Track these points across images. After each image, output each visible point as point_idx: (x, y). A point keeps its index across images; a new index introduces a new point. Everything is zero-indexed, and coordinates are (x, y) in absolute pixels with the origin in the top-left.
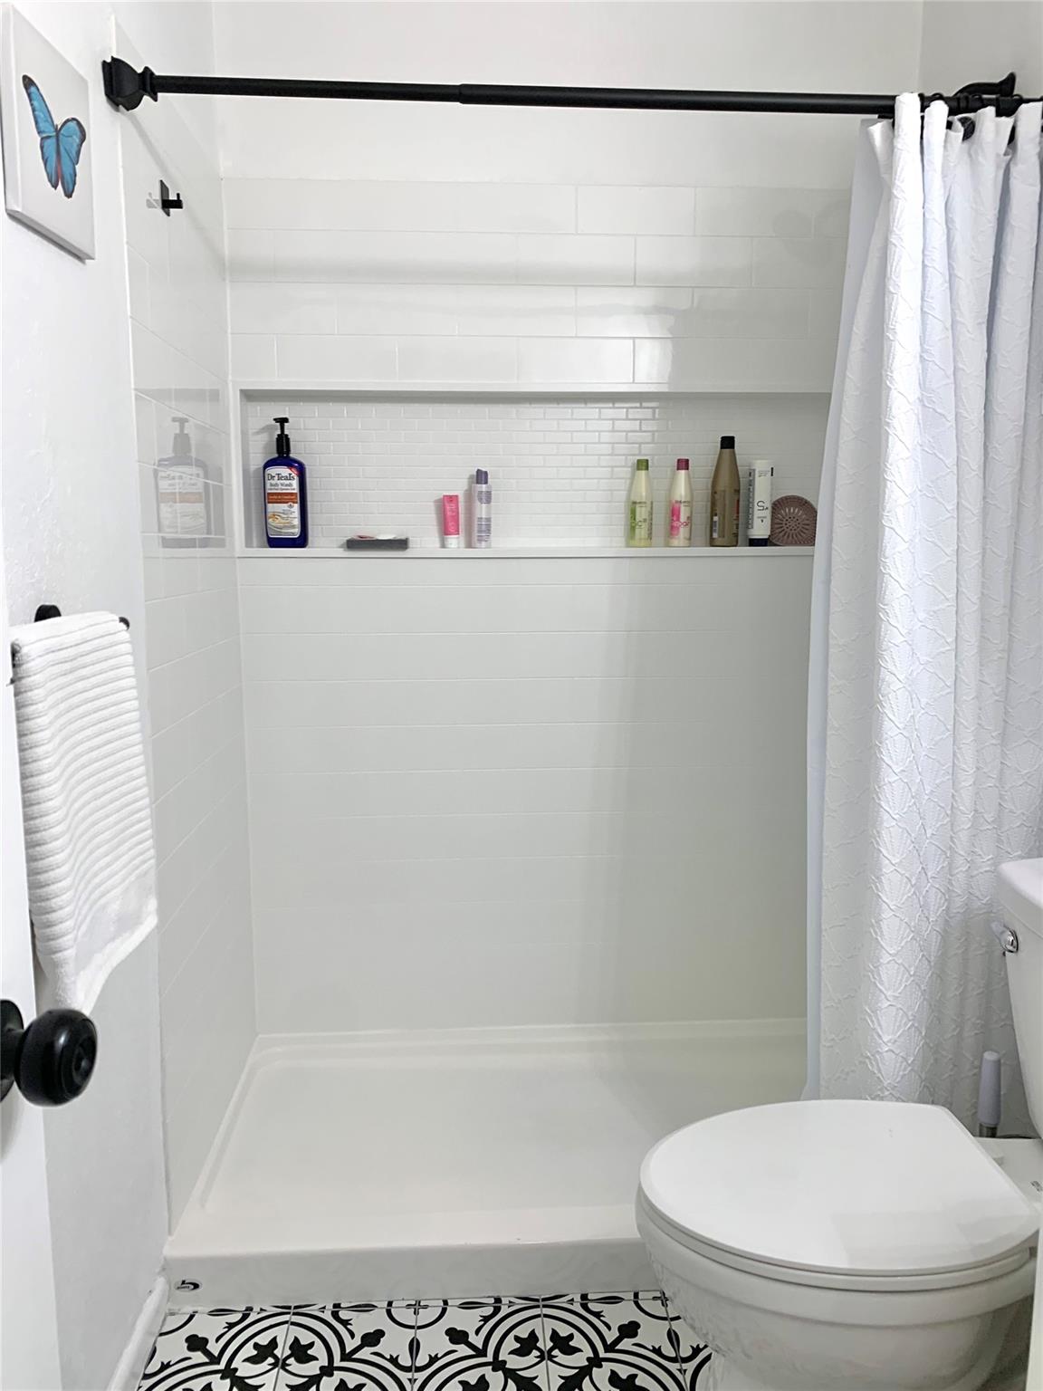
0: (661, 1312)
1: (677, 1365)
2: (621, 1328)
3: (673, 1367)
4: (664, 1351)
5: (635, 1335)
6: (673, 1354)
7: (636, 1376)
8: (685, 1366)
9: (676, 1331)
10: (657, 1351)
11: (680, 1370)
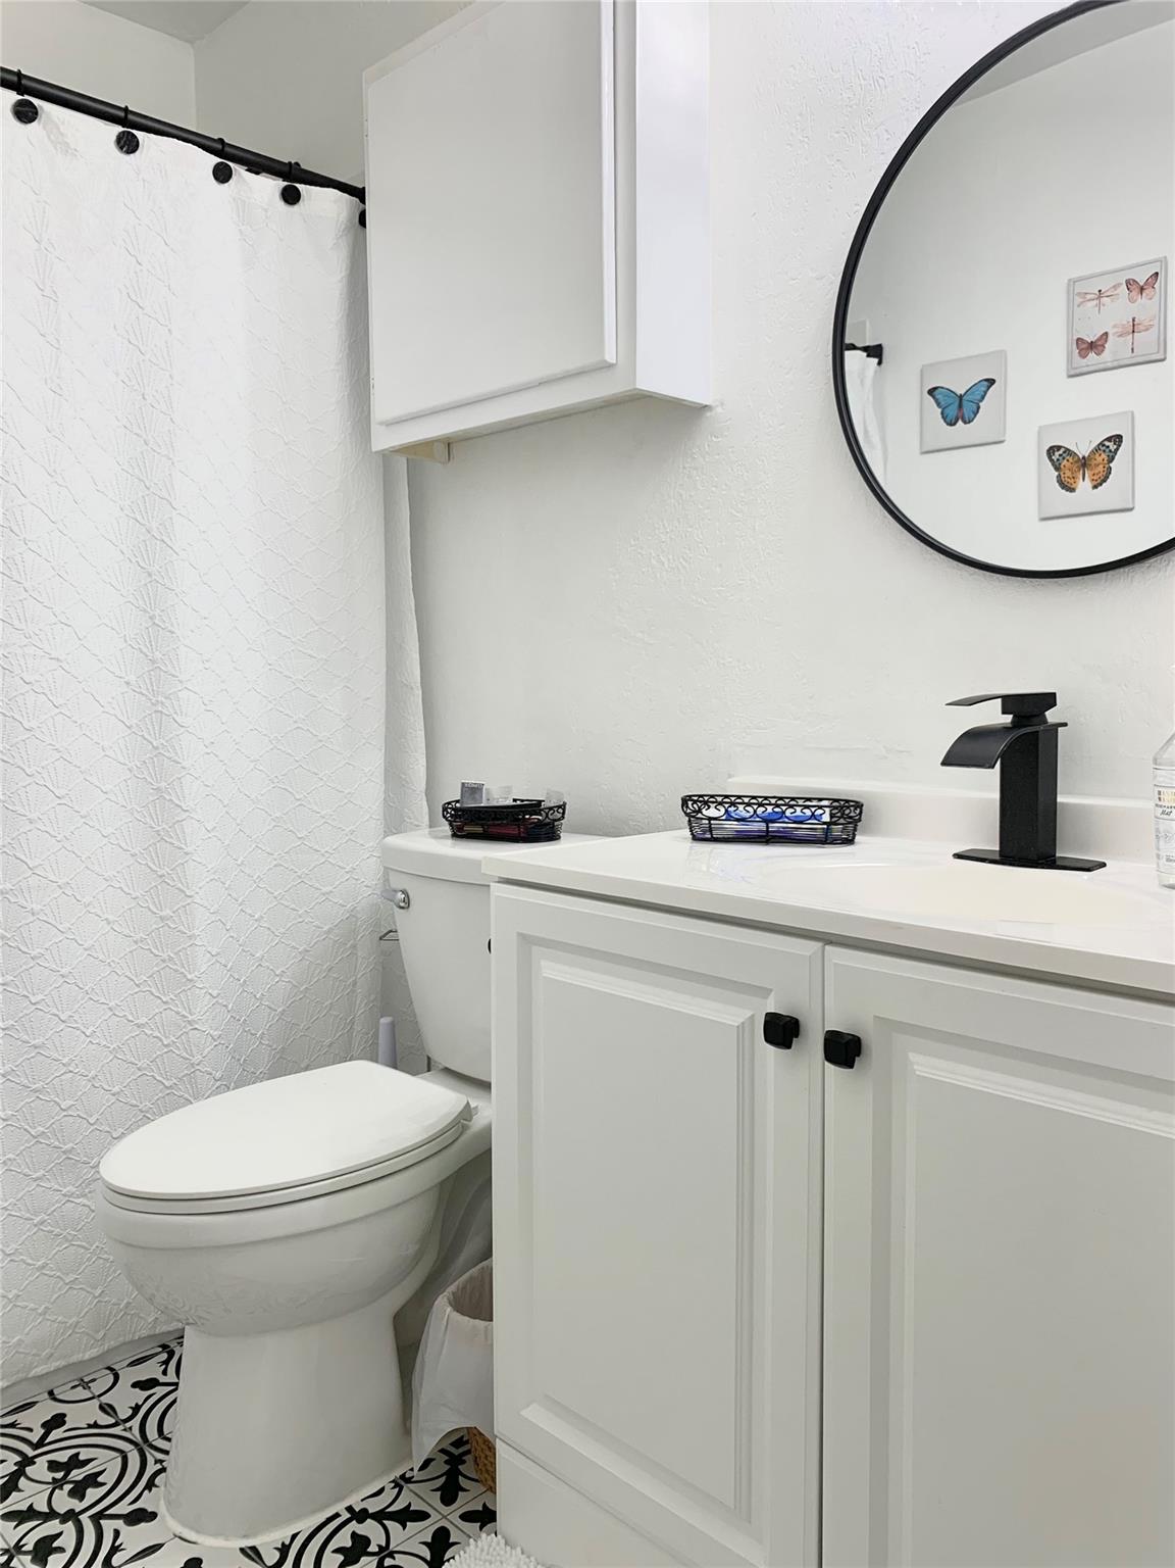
0: (87, 1394)
1: (121, 1427)
2: (44, 1425)
3: (117, 1430)
4: (100, 1423)
5: (64, 1423)
6: (112, 1421)
7: (78, 1454)
8: (128, 1425)
9: (110, 1403)
10: (95, 1425)
11: (125, 1430)
